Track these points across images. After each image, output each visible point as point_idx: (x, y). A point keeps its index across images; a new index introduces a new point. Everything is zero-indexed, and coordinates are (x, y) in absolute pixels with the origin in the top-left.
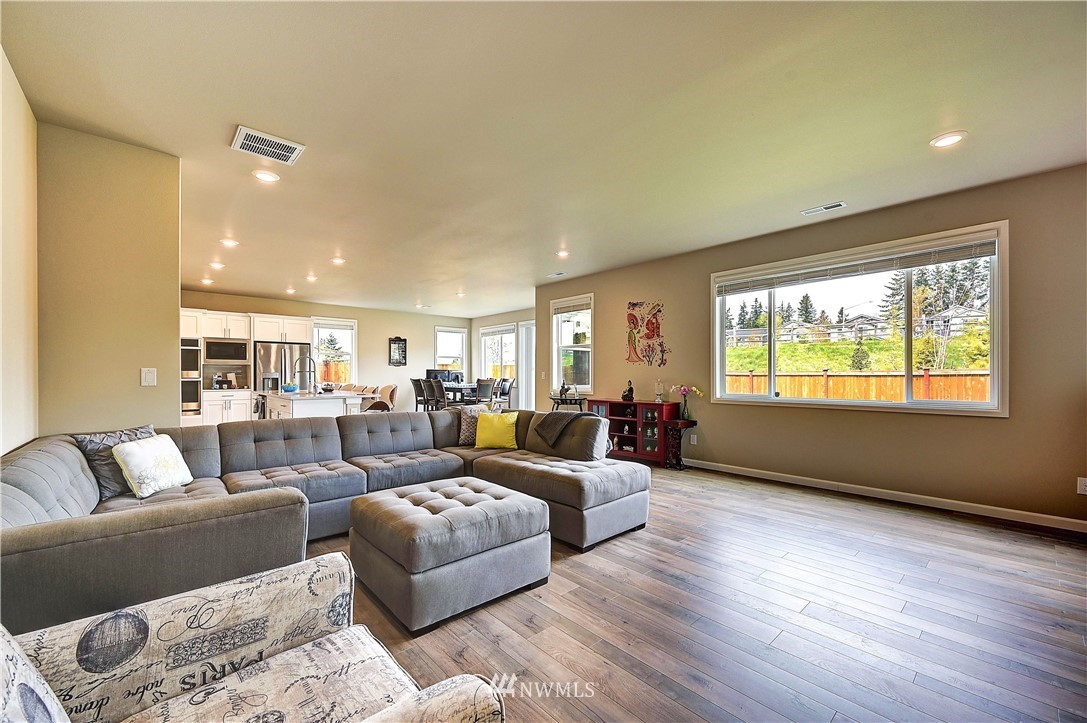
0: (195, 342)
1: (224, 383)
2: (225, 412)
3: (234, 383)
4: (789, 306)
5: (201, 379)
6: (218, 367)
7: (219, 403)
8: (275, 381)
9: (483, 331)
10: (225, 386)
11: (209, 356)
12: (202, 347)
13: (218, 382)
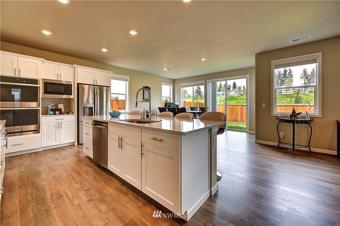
0: (35, 81)
1: (56, 111)
2: (58, 130)
3: (63, 110)
4: (230, 85)
5: (40, 108)
6: (52, 100)
7: (53, 124)
8: (91, 109)
9: (182, 85)
10: (57, 112)
11: (46, 92)
12: (41, 86)
13: (52, 110)
